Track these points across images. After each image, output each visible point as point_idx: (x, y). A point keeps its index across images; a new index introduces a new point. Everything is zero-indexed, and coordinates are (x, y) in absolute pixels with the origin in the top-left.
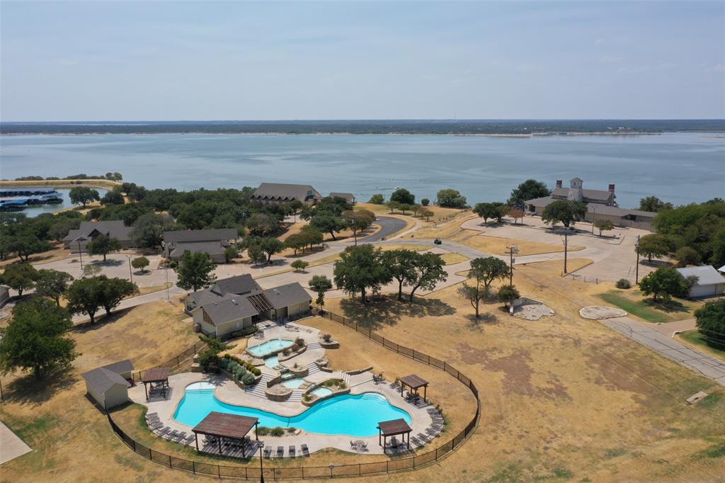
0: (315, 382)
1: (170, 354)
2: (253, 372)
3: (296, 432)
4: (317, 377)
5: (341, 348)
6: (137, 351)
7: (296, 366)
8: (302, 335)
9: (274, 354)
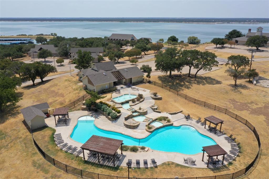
0: (152, 118)
1: (70, 101)
2: (116, 112)
3: (146, 149)
4: (153, 115)
5: (163, 100)
6: (53, 98)
7: (140, 109)
8: (141, 92)
9: (127, 102)
